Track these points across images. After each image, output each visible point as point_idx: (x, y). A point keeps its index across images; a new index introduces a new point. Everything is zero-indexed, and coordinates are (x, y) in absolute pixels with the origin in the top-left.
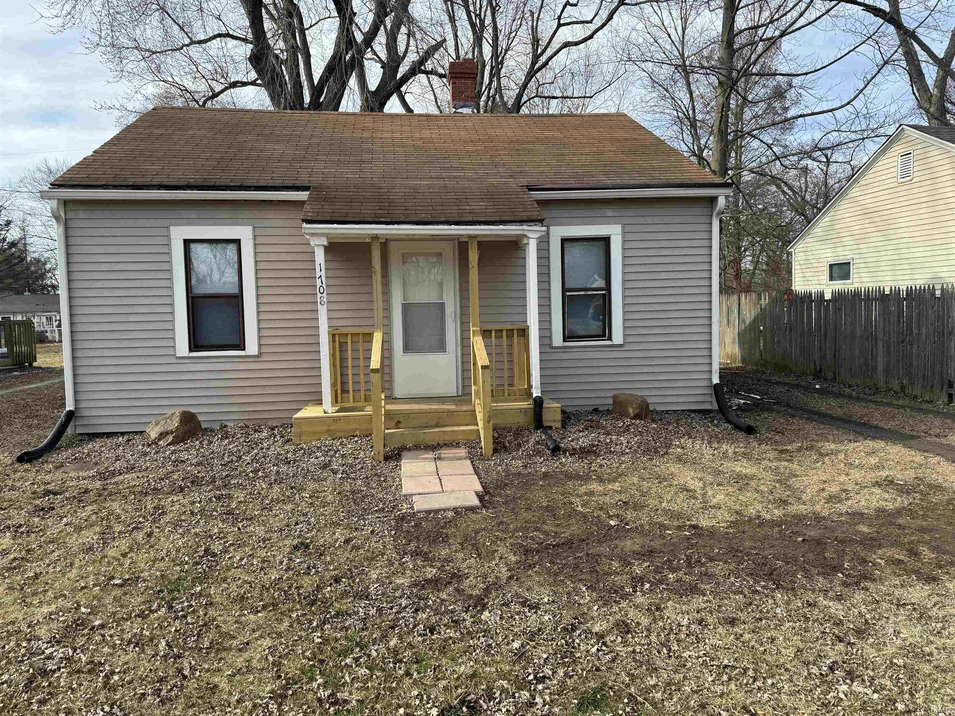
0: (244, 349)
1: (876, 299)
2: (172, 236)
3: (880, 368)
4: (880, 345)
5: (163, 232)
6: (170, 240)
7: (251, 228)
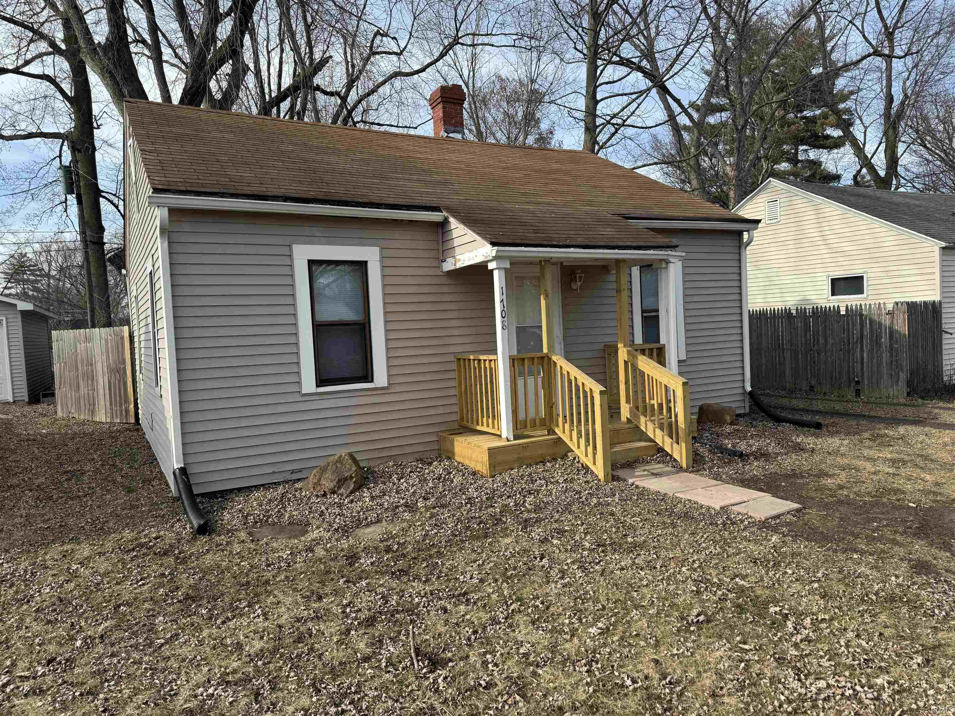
0: (372, 381)
1: (782, 317)
2: (295, 255)
3: (788, 373)
4: (787, 355)
5: (285, 251)
6: (292, 260)
7: (377, 249)
